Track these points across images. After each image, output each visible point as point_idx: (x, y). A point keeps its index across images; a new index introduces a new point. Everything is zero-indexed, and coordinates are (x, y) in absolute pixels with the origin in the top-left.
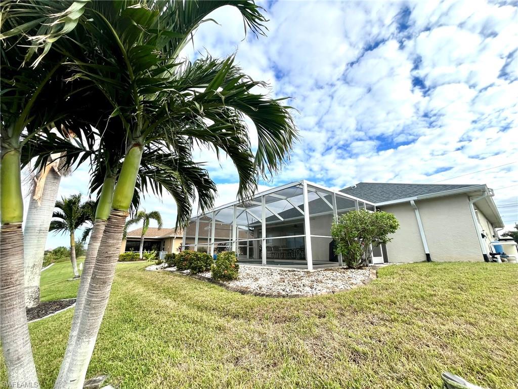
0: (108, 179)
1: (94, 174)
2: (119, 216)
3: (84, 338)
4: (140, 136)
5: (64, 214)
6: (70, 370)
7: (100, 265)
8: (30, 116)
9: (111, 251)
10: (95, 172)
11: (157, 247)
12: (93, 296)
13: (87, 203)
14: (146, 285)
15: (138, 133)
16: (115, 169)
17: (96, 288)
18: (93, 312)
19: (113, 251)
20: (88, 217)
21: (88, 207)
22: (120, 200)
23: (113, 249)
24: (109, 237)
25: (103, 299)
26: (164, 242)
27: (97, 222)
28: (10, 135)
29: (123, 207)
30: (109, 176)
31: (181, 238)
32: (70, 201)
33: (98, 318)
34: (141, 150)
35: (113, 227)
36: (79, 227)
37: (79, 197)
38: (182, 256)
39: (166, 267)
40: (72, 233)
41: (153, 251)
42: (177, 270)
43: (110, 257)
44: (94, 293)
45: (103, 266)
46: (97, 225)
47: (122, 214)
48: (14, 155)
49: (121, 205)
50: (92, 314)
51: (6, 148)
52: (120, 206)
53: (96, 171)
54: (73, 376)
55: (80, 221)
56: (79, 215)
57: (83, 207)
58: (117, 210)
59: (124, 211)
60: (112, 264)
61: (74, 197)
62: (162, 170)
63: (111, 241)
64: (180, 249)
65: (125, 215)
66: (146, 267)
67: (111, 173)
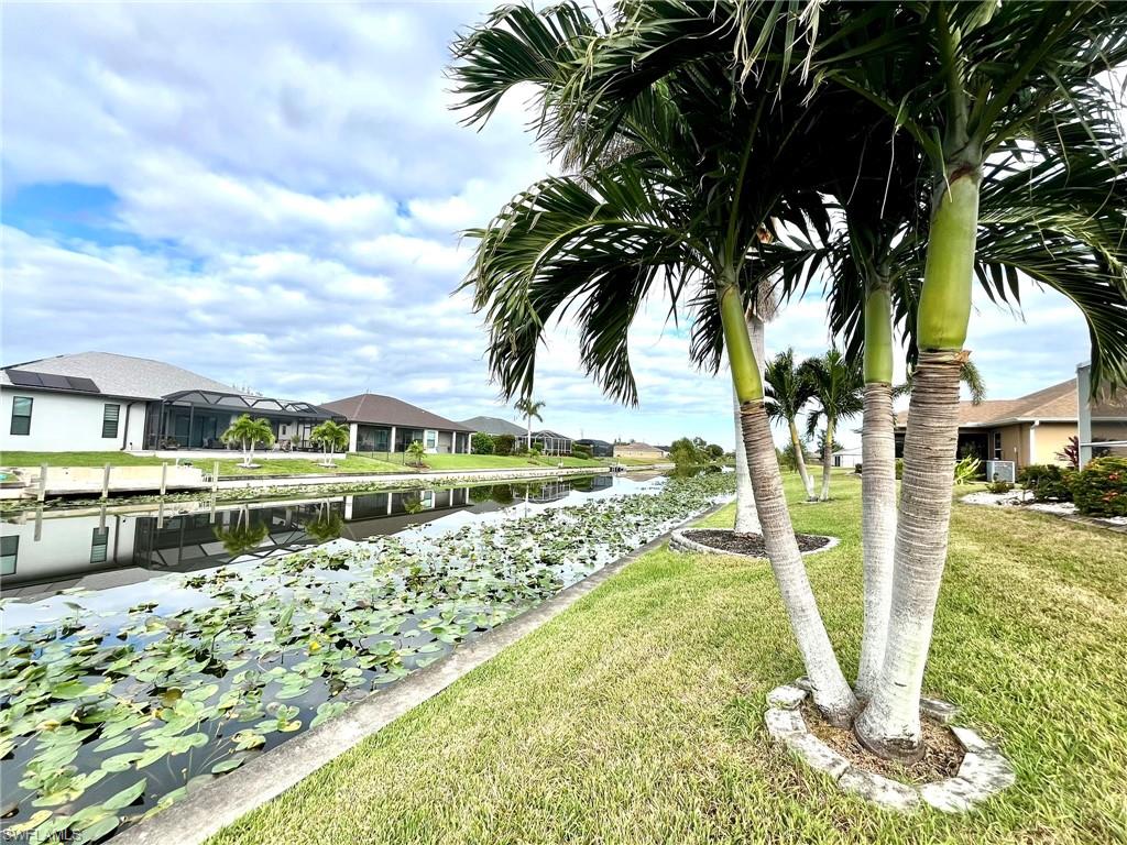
0: (876, 292)
1: (832, 296)
2: (944, 363)
3: (909, 613)
4: (966, 144)
5: (772, 389)
6: (889, 662)
7: (916, 475)
8: (739, 219)
9: (936, 445)
10: (833, 292)
11: (977, 450)
12: (912, 536)
13: (805, 364)
14: (978, 536)
15: (960, 137)
16: (885, 265)
17: (917, 522)
18: (920, 569)
19: (943, 445)
20: (811, 390)
21: (808, 372)
22: (939, 325)
23: (942, 441)
24: (927, 415)
25: (937, 546)
26: (998, 437)
27: (871, 388)
28: (723, 265)
29: (948, 341)
30: (874, 287)
31: (1074, 424)
32: (779, 366)
33: (933, 584)
34: (975, 182)
35: (932, 390)
36: (799, 411)
37: (789, 355)
38: (1095, 474)
39: (1030, 502)
40: (791, 421)
41: (968, 459)
42: (1075, 514)
43: (937, 458)
44: (913, 531)
45: (926, 476)
46: (872, 395)
47: (951, 358)
48: (733, 293)
49: (945, 335)
50: (916, 572)
51: (723, 287)
52: (941, 339)
53: (834, 289)
54: (900, 677)
55: (801, 398)
56: (796, 388)
57: (800, 372)
58: (936, 351)
59: (953, 351)
60: (944, 473)
61: (782, 356)
62: (1009, 227)
63: (934, 423)
64: (1071, 455)
65: (958, 359)
66: (961, 495)
67: (878, 277)
